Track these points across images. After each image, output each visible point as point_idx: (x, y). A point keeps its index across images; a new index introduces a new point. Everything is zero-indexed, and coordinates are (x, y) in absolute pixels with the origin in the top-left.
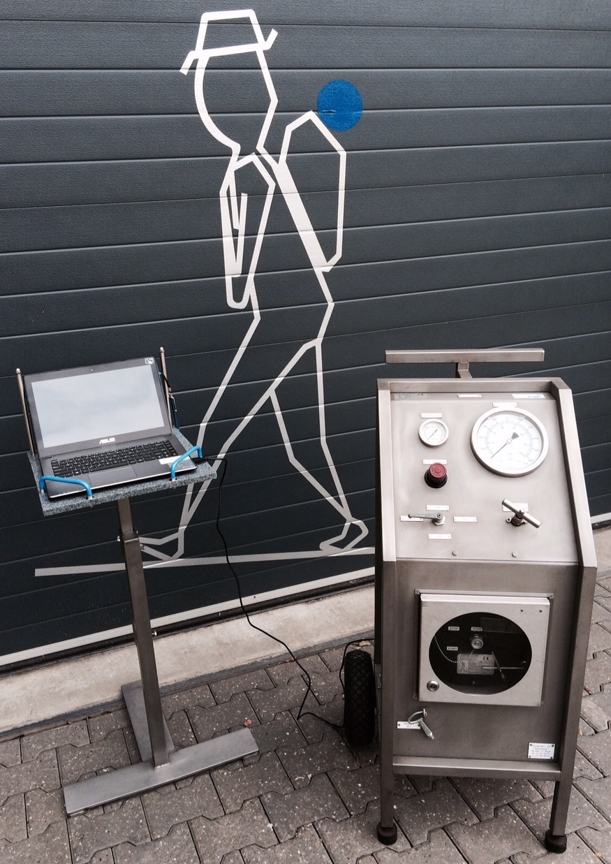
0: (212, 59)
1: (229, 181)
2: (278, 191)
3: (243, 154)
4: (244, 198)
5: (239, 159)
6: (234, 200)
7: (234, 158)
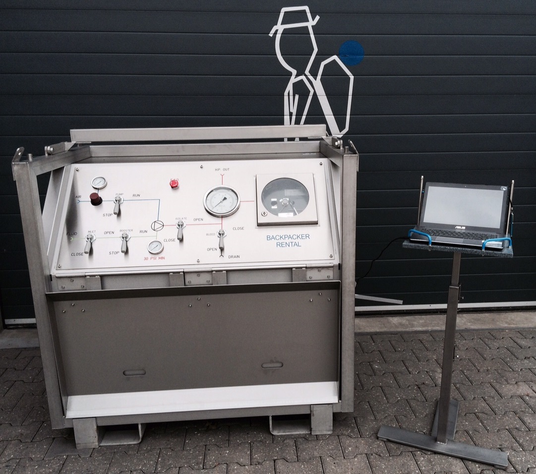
0: (285, 30)
1: (290, 88)
2: (315, 94)
3: (297, 75)
4: (297, 97)
5: (295, 78)
6: (291, 98)
7: (293, 77)
